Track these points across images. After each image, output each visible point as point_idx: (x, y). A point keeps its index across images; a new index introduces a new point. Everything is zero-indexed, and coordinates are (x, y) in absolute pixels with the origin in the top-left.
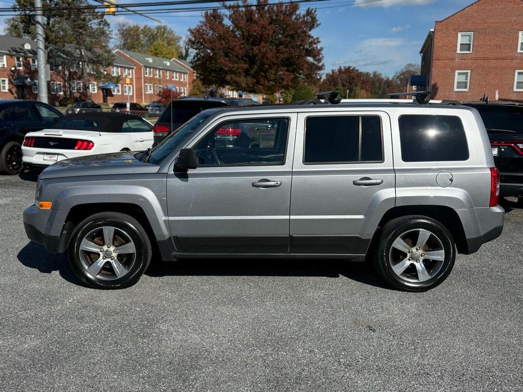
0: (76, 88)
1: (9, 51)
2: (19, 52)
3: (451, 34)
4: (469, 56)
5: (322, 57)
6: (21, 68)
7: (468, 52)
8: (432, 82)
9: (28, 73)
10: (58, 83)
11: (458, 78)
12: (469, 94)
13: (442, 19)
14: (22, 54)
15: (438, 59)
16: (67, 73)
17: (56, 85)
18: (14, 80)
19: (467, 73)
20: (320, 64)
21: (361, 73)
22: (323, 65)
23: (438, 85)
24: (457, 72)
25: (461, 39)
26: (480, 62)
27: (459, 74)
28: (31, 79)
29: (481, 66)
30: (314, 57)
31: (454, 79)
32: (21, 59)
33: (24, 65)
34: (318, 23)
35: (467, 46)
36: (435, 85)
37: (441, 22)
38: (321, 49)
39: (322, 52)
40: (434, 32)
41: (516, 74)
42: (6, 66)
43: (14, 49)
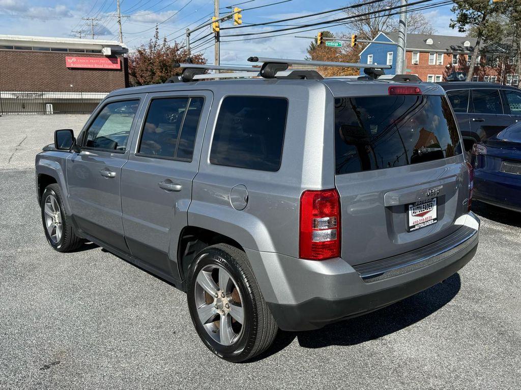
0: (511, 81)
1: (447, 50)
2: (457, 50)
6: (457, 65)
9: (462, 69)
10: (492, 77)
14: (458, 51)
16: (503, 67)
17: (490, 79)
18: (448, 76)
28: (464, 75)
32: (458, 57)
33: (460, 62)
42: (442, 64)
43: (453, 47)
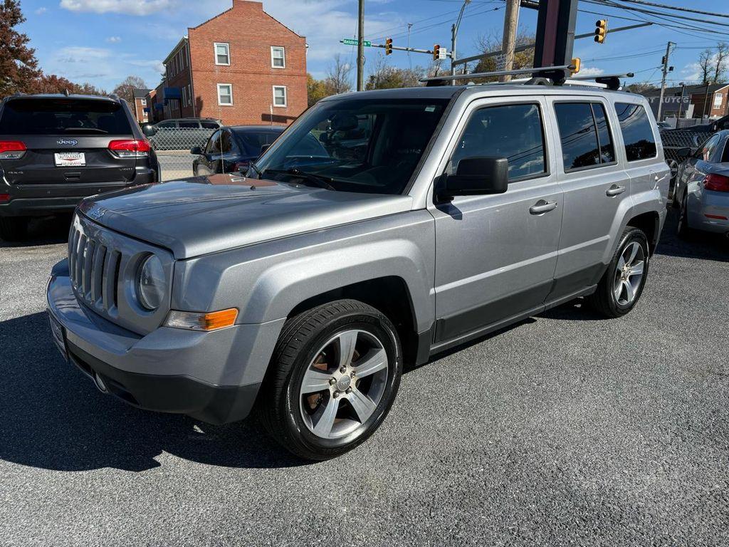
3: (207, 43)
4: (228, 69)
5: (36, 61)
7: (227, 64)
8: (196, 96)
11: (221, 92)
12: (234, 109)
13: (195, 26)
15: (197, 71)
19: (228, 87)
20: (36, 70)
21: (71, 84)
22: (39, 71)
23: (202, 99)
24: (218, 85)
25: (219, 50)
26: (239, 76)
27: (221, 87)
29: (241, 80)
30: (24, 60)
31: (217, 93)
34: (23, 18)
35: (225, 58)
36: (199, 99)
37: (194, 29)
38: (32, 51)
39: (35, 55)
40: (188, 39)
41: (274, 89)
